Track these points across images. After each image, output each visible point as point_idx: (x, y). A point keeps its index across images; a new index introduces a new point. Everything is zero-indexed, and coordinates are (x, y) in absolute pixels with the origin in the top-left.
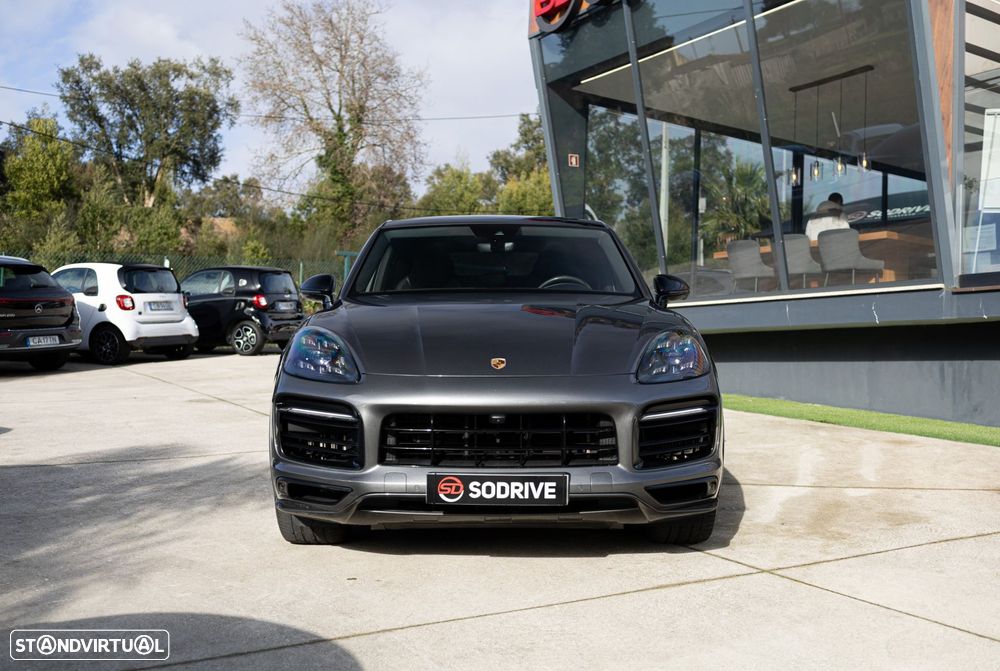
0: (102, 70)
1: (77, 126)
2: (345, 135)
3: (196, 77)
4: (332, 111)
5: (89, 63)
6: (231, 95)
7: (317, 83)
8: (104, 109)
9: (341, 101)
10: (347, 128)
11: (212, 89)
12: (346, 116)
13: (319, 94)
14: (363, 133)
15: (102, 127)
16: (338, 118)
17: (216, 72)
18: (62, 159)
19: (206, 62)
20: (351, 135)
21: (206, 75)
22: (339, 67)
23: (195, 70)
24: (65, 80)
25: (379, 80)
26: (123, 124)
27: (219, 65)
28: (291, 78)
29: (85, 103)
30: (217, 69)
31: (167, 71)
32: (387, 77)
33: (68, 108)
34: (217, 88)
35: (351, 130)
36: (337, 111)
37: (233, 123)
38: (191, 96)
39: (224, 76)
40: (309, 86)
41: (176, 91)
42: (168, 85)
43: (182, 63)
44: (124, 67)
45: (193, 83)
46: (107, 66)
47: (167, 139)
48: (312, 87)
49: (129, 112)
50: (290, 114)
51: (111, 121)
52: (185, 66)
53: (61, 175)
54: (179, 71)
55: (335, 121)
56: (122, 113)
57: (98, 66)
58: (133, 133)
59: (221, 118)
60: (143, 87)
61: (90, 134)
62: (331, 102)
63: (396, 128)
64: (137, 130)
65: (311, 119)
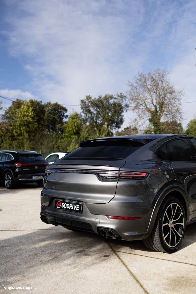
0: (92, 99)
1: (85, 115)
2: (158, 112)
3: (117, 98)
4: (154, 105)
5: (88, 98)
6: (126, 103)
7: (149, 97)
8: (92, 110)
9: (156, 101)
10: (158, 110)
11: (121, 102)
12: (158, 106)
13: (150, 100)
14: (163, 111)
15: (92, 115)
16: (155, 107)
17: (122, 97)
18: (77, 123)
19: (119, 94)
20: (159, 111)
21: (119, 98)
22: (156, 92)
23: (116, 96)
24: (82, 103)
25: (168, 94)
26: (97, 113)
27: (123, 95)
28: (141, 96)
29: (87, 108)
30: (122, 96)
31: (108, 98)
32: (171, 93)
33: (83, 110)
34: (122, 101)
35: (159, 110)
36: (155, 105)
37: (127, 111)
38: (115, 104)
39: (124, 98)
40: (146, 98)
41: (110, 103)
42: (108, 102)
43: (112, 95)
44: (97, 98)
45: (116, 101)
46: (93, 98)
47: (108, 116)
48: (147, 98)
49: (99, 110)
50: (141, 107)
51: (94, 113)
52: (113, 96)
53: (76, 128)
54: (111, 97)
55: (154, 108)
56: (97, 111)
57: (91, 98)
58: (100, 116)
59: (124, 110)
60: (102, 103)
61: (88, 117)
62: (153, 102)
63: (174, 109)
64: (101, 115)
65: (147, 108)
